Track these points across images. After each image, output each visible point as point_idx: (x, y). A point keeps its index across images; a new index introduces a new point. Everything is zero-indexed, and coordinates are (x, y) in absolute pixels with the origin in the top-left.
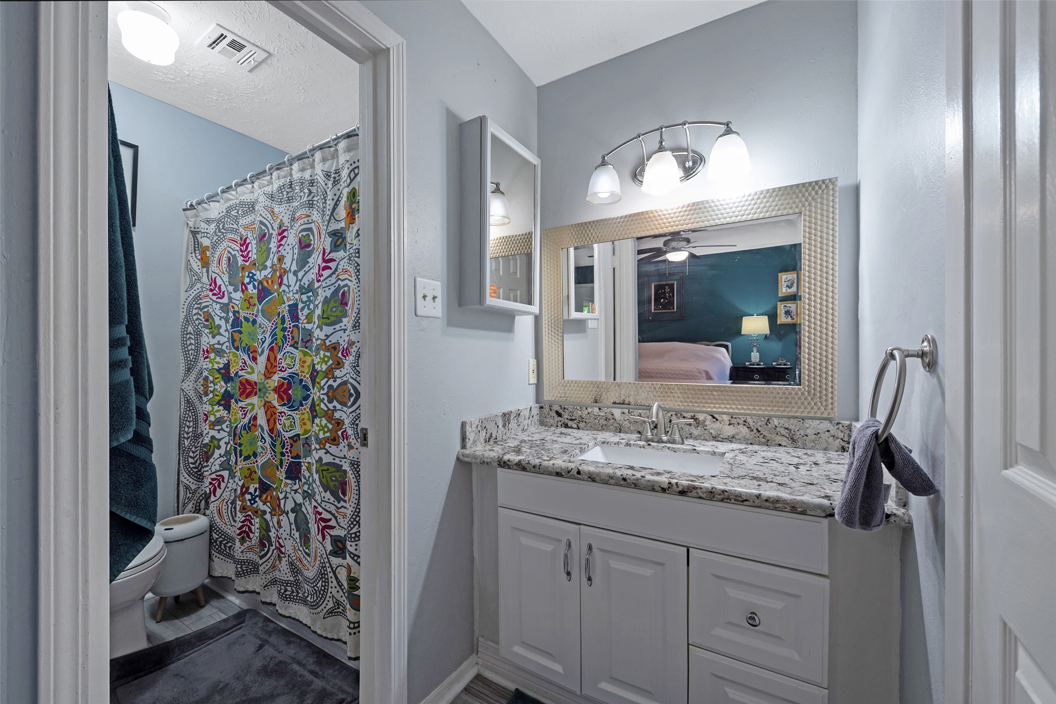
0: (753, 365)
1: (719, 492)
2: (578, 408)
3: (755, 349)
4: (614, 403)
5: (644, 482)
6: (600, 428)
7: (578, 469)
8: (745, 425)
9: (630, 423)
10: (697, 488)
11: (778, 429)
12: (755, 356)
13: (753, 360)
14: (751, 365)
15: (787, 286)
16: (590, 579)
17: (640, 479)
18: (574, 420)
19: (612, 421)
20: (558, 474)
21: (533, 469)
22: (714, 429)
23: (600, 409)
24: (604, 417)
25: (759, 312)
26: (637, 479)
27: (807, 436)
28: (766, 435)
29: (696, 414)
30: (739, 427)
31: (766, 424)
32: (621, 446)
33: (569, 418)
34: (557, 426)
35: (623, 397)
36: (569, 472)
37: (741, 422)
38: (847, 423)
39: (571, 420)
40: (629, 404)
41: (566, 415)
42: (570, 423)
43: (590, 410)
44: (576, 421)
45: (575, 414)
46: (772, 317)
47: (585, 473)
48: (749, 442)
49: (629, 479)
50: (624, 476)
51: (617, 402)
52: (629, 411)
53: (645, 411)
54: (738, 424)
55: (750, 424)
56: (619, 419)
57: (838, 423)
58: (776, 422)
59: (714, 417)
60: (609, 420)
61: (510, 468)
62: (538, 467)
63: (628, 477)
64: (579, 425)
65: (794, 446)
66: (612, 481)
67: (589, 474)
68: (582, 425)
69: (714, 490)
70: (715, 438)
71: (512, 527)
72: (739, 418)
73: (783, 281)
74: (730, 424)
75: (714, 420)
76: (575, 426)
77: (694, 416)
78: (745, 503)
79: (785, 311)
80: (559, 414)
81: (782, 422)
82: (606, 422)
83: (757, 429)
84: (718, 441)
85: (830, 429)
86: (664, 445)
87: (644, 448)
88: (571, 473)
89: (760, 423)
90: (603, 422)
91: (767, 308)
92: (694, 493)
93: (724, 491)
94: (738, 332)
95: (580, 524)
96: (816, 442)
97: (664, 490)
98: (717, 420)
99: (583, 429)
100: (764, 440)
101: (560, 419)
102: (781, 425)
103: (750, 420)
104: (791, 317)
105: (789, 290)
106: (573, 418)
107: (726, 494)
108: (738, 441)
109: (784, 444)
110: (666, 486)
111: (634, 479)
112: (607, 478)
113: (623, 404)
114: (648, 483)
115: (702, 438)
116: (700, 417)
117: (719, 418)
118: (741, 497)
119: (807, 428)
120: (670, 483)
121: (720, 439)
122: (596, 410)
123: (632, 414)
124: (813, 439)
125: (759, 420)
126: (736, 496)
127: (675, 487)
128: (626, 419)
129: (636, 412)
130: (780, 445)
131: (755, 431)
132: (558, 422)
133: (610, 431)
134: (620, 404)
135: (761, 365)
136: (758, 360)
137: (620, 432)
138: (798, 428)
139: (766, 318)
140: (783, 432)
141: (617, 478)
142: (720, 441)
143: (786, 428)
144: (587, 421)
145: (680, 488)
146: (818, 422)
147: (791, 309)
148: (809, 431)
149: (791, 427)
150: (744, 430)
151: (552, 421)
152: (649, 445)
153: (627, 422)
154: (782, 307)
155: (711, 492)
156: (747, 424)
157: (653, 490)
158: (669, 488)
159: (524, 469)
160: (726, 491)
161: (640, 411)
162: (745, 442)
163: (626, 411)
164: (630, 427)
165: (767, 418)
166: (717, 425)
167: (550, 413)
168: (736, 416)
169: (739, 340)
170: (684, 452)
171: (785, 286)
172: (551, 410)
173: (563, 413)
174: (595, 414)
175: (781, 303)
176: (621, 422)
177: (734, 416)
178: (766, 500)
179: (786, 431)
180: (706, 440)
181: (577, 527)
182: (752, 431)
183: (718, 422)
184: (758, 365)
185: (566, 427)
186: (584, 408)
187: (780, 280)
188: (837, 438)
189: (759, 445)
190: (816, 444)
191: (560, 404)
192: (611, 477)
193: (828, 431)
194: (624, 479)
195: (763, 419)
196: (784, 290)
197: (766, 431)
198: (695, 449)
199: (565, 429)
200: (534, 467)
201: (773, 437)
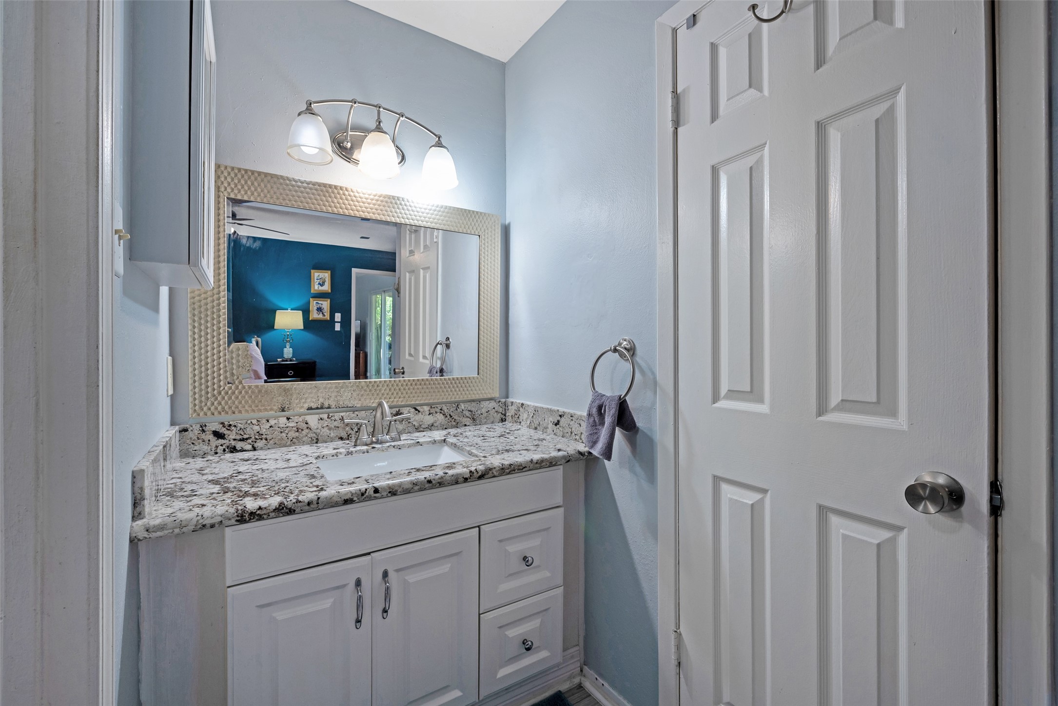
0: (287, 361)
1: (508, 466)
2: (254, 422)
3: (288, 345)
4: (310, 409)
5: (449, 478)
6: (289, 443)
7: (374, 487)
8: (441, 413)
9: (330, 429)
10: (492, 469)
11: (464, 412)
12: (288, 352)
13: (286, 356)
14: (283, 361)
15: (319, 284)
16: (385, 611)
17: (444, 476)
18: (247, 439)
19: (306, 431)
20: (347, 502)
21: (307, 508)
22: (417, 421)
23: (288, 419)
24: (295, 429)
25: (293, 306)
26: (442, 478)
27: (482, 414)
28: (456, 418)
29: (401, 409)
30: (436, 415)
31: (457, 410)
32: (340, 456)
33: (238, 437)
34: (216, 453)
35: (321, 400)
36: (363, 494)
37: (438, 410)
38: (504, 400)
39: (243, 440)
40: (329, 408)
41: (232, 435)
42: (239, 445)
43: (272, 422)
44: (250, 441)
45: (248, 431)
46: (306, 312)
47: (384, 488)
48: (445, 427)
49: (434, 480)
50: (428, 478)
51: (313, 407)
52: (328, 416)
53: (348, 413)
54: (436, 412)
55: (445, 411)
56: (316, 428)
57: (499, 401)
58: (462, 406)
59: (416, 410)
60: (302, 430)
61: (263, 519)
62: (315, 502)
63: (432, 478)
64: (256, 445)
65: (474, 424)
66: (416, 488)
67: (390, 488)
68: (259, 444)
69: (504, 466)
70: (418, 429)
71: (257, 606)
72: (437, 407)
73: (316, 278)
74: (430, 414)
75: (417, 412)
76: (249, 447)
77: (399, 411)
78: (524, 470)
79: (317, 308)
80: (218, 435)
81: (467, 406)
82: (297, 434)
83: (450, 415)
84: (420, 432)
85: (495, 407)
86: (388, 444)
87: (368, 452)
88: (367, 494)
89: (452, 410)
90: (292, 434)
91: (300, 303)
92: (490, 475)
93: (510, 465)
94: (271, 327)
95: (369, 554)
96: (487, 418)
97: (466, 480)
98: (419, 411)
99: (261, 449)
100: (454, 423)
101: (221, 441)
102: (466, 408)
103: (445, 408)
104: (323, 313)
105: (321, 288)
106: (245, 436)
107: (512, 466)
108: (436, 428)
109: (468, 424)
110: (468, 476)
111: (439, 479)
112: (411, 486)
113: (322, 408)
114: (453, 478)
115: (406, 432)
116: (404, 411)
117: (421, 410)
118: (522, 466)
119: (482, 408)
120: (471, 472)
121: (421, 429)
122: (283, 421)
123: (333, 418)
124: (485, 416)
125: (451, 407)
126: (519, 466)
127: (475, 473)
128: (325, 425)
129: (337, 416)
130: (465, 425)
131: (448, 416)
132: (217, 447)
133: (304, 443)
134: (317, 408)
135: (294, 361)
136: (291, 356)
137: (317, 443)
138: (477, 409)
139: (300, 312)
140: (468, 414)
141: (422, 483)
142: (422, 431)
143: (469, 411)
144: (269, 437)
145: (480, 474)
146: (488, 402)
147: (323, 306)
148: (484, 411)
149: (473, 409)
150: (440, 417)
151: (206, 447)
152: (373, 448)
153: (326, 429)
154: (315, 304)
155: (502, 469)
156: (443, 412)
157: (457, 483)
158: (471, 476)
159: (291, 511)
160: (512, 464)
161: (342, 414)
162: (441, 428)
163: (325, 416)
164: (330, 434)
165: (456, 404)
166: (419, 417)
167: (203, 436)
168: (434, 406)
169: (270, 335)
170: (408, 447)
171: (317, 283)
172: (203, 431)
173: (226, 432)
174: (282, 426)
175: (314, 299)
176: (318, 431)
177: (433, 406)
178: (537, 463)
179: (470, 413)
180: (410, 433)
181: (368, 558)
182: (447, 417)
183: (420, 413)
184: (291, 361)
185: (232, 452)
186: (264, 421)
187: (312, 277)
188: (499, 413)
189: (451, 428)
190: (487, 420)
191: (222, 421)
192: (415, 484)
193: (494, 408)
194: (429, 482)
195: (454, 406)
196: (316, 287)
197: (456, 416)
198: (418, 442)
199: (231, 455)
200: (309, 504)
201: (461, 419)
